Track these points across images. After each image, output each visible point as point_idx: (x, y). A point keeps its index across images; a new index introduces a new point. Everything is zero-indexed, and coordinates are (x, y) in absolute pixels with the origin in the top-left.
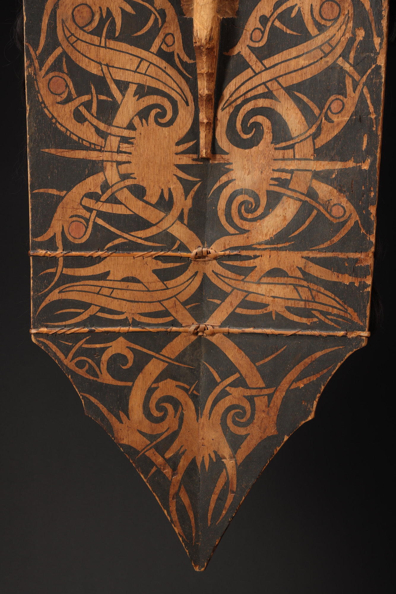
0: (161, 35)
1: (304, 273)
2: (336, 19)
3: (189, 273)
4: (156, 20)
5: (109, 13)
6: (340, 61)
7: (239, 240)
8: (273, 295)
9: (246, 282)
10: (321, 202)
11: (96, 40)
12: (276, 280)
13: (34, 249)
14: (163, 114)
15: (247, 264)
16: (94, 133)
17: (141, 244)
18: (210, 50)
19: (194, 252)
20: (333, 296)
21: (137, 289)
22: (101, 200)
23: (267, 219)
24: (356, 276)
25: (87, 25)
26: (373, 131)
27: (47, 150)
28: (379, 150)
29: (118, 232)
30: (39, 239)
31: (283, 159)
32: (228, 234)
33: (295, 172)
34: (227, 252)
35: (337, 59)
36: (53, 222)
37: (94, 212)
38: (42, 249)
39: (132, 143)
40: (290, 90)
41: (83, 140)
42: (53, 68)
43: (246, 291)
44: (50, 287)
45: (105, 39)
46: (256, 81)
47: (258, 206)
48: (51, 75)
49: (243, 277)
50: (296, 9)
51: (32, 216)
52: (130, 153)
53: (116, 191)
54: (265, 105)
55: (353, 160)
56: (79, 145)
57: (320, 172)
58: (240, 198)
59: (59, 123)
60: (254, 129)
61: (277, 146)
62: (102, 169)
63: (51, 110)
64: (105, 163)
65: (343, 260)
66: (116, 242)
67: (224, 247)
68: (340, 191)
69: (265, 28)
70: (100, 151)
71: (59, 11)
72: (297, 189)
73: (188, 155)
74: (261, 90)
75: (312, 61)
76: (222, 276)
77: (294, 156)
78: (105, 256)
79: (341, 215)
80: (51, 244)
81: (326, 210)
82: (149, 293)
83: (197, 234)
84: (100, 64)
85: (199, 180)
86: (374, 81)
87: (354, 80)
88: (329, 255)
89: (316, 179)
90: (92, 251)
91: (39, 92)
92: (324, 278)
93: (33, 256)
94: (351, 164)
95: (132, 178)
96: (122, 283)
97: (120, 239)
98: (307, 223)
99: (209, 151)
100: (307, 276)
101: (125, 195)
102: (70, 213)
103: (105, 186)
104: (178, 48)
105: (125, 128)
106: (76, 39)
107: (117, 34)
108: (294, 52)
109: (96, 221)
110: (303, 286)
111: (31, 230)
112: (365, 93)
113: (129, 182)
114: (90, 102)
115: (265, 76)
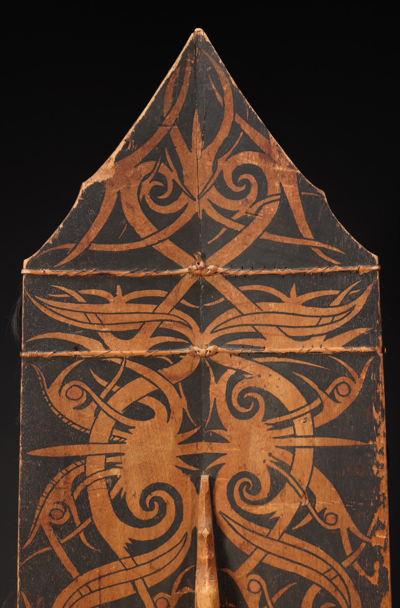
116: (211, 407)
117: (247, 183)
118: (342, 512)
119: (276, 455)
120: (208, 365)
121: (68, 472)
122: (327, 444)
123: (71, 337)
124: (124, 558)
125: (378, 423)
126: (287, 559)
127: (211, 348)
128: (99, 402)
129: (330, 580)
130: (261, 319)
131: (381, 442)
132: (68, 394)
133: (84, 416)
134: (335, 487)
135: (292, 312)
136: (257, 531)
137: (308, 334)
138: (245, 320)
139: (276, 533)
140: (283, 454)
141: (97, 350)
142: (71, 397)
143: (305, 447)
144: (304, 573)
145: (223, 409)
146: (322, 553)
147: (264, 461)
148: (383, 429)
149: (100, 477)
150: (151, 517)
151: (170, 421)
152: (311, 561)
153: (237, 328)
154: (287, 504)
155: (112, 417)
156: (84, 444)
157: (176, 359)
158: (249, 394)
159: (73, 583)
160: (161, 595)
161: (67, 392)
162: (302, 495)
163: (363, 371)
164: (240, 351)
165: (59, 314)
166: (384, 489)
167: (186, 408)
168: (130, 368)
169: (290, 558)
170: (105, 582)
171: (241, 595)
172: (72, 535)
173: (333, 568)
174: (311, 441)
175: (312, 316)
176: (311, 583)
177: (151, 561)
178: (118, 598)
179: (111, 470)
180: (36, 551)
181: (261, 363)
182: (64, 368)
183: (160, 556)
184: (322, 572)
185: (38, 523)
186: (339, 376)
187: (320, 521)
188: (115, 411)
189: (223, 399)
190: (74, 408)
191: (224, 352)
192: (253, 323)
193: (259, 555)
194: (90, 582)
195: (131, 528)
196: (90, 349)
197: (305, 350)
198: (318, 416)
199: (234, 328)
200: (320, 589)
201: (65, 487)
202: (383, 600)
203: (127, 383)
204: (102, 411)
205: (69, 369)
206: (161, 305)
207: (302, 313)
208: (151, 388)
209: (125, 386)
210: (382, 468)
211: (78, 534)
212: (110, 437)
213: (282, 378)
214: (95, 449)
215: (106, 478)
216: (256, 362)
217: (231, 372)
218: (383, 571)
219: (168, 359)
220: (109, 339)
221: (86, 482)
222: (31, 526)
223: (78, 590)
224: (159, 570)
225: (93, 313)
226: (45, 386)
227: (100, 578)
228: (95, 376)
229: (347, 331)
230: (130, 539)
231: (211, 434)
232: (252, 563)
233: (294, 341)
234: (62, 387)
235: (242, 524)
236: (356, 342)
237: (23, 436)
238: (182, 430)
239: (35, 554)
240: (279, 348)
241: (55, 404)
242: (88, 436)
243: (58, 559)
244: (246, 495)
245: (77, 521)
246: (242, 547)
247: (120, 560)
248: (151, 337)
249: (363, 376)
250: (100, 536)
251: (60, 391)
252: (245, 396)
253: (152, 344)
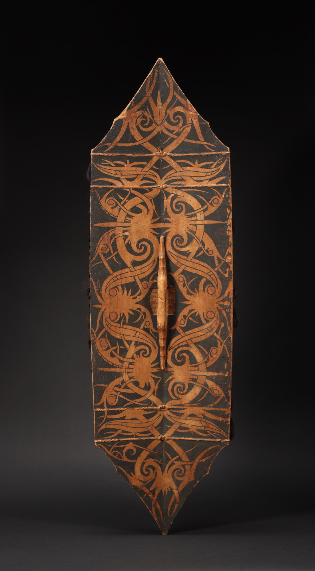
0: (144, 322)
1: (204, 416)
2: (213, 318)
3: (157, 415)
4: (142, 316)
5: (124, 315)
6: (215, 334)
7: (178, 402)
8: (191, 424)
9: (181, 419)
10: (210, 388)
11: (118, 325)
12: (193, 418)
13: (95, 408)
14: (146, 353)
15: (181, 412)
16: (118, 361)
17: (138, 404)
18: (164, 330)
19: (160, 407)
20: (215, 425)
21: (137, 422)
22: (122, 387)
23: (188, 394)
24: (224, 418)
25: (115, 320)
26: (229, 362)
27: (100, 369)
28: (231, 369)
29: (129, 400)
30: (97, 404)
31: (194, 371)
32: (173, 399)
33: (199, 376)
34: (173, 407)
35: (214, 333)
36: (103, 397)
37: (119, 393)
38: (98, 408)
39: (134, 365)
40: (196, 344)
41: (114, 364)
42: (102, 337)
43: (181, 423)
44: (102, 423)
45: (122, 325)
46: (183, 340)
47: (184, 389)
48: (101, 339)
49: (179, 417)
50: (198, 313)
51: (94, 395)
52: (133, 368)
53: (128, 384)
54: (186, 349)
55: (221, 372)
56: (112, 366)
57: (209, 376)
58: (177, 385)
59: (105, 358)
60: (182, 358)
61: (192, 365)
62: (122, 375)
63: (101, 353)
64: (123, 373)
65: (219, 411)
66: (128, 404)
67: (172, 405)
68: (217, 384)
69: (185, 320)
70: (121, 368)
71: (104, 315)
72: (200, 383)
73: (156, 368)
74: (185, 343)
75: (204, 334)
76: (171, 416)
77: (198, 370)
78: (123, 410)
79: (218, 393)
80: (102, 406)
81: (212, 391)
82: (142, 424)
83: (160, 399)
84: (120, 334)
85: (160, 377)
86: (228, 342)
87: (221, 342)
88: (213, 409)
89: (207, 379)
90: (118, 408)
91: (96, 346)
92: (211, 418)
93: (95, 411)
94: (221, 374)
95: (134, 378)
96: (131, 420)
97: (130, 403)
98: (204, 396)
99: (164, 367)
100: (205, 417)
101: (131, 385)
102: (109, 393)
103: (123, 382)
104: (151, 326)
105: (130, 359)
106: (111, 325)
107: (127, 323)
108: (197, 329)
109: (120, 396)
110: (203, 421)
111: (94, 401)
112: (225, 347)
113: (133, 380)
114: (117, 349)
115: (186, 338)
116: (165, 209)
117: (179, 119)
118: (215, 249)
119: (190, 228)
120: (164, 192)
121: (109, 233)
122: (209, 223)
123: (110, 180)
124: (130, 267)
125: (229, 214)
126: (194, 268)
127: (164, 185)
128: (120, 206)
129: (210, 276)
130: (184, 173)
131: (230, 222)
132: (108, 203)
133: (115, 211)
134: (212, 240)
135: (196, 171)
136: (182, 258)
137: (202, 179)
138: (178, 174)
139: (189, 258)
140: (192, 227)
141: (119, 185)
142: (110, 204)
143: (201, 224)
144: (200, 273)
145: (169, 210)
146: (207, 265)
147: (185, 230)
148: (231, 216)
149: (121, 235)
150: (141, 252)
151: (148, 214)
152: (203, 269)
153: (175, 177)
154: (194, 247)
155: (125, 212)
156: (115, 222)
157: (151, 190)
158: (179, 204)
159: (111, 275)
160: (145, 282)
161: (108, 202)
162: (199, 243)
163: (223, 194)
164: (176, 186)
165: (105, 171)
166: (231, 240)
167: (155, 209)
168: (133, 193)
169: (195, 268)
170: (123, 276)
171: (176, 283)
172: (110, 257)
173: (211, 271)
174: (203, 222)
175: (204, 172)
176: (203, 277)
177: (141, 269)
178: (128, 282)
179: (125, 233)
180: (97, 263)
181: (184, 191)
182: (107, 192)
183: (145, 267)
184: (207, 273)
185: (97, 252)
186: (214, 196)
187: (206, 253)
188: (127, 210)
189: (169, 206)
190: (111, 208)
191: (170, 187)
192: (181, 175)
193: (183, 267)
194: (117, 276)
195: (133, 256)
196: (117, 185)
197: (201, 186)
198: (206, 212)
199: (173, 177)
200: (206, 279)
201: (107, 239)
202: (230, 283)
203: (132, 198)
204: (121, 210)
205: (109, 193)
206: (145, 168)
207: (200, 171)
208: (141, 201)
209: (131, 200)
210: (230, 232)
211: (112, 257)
212: (125, 220)
213: (192, 197)
214: (119, 224)
215: (123, 236)
216: (182, 191)
217: (172, 195)
218: (230, 272)
219: (147, 190)
220: (124, 181)
221: (116, 237)
222: (94, 253)
223: (113, 278)
224: (144, 272)
225: (118, 171)
226: (100, 199)
227: (121, 274)
228: (119, 196)
229: (217, 178)
230: (133, 260)
231: (164, 220)
232: (180, 270)
233: (197, 182)
234: (106, 200)
235: (176, 255)
236: (220, 182)
237: (91, 218)
238: (153, 218)
239: (96, 264)
240: (191, 185)
241: (103, 206)
242: (116, 219)
243: (105, 267)
244: (178, 244)
245: (112, 252)
246: (177, 264)
247: (129, 268)
248: (141, 181)
249: (223, 196)
250: (121, 258)
251: (105, 201)
252: (178, 205)
253: (141, 184)
